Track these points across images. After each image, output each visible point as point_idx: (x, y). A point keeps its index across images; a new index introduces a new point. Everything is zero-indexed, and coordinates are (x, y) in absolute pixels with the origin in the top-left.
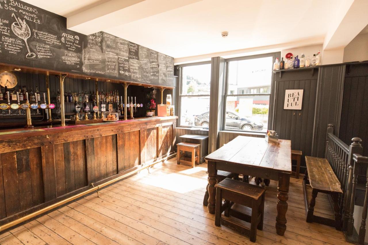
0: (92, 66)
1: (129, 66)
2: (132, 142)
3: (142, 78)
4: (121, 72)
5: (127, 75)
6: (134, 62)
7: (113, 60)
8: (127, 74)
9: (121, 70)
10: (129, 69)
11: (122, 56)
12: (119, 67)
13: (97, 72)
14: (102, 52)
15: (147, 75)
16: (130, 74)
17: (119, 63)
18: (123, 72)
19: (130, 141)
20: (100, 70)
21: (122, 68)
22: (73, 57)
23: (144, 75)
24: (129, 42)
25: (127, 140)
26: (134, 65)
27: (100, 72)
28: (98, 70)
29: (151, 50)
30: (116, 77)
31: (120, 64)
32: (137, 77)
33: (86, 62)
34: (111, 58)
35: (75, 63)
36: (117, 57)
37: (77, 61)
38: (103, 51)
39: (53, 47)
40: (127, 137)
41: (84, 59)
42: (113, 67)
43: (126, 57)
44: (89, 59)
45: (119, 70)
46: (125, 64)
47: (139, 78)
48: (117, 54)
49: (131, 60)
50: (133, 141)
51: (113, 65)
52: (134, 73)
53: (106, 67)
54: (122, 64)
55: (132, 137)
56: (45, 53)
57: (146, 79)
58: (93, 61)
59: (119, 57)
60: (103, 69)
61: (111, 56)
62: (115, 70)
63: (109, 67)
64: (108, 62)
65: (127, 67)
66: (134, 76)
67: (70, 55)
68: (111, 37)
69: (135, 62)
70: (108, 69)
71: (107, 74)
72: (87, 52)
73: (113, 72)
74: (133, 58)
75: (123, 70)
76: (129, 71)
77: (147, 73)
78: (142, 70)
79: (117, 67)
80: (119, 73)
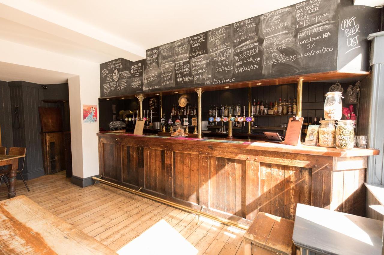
0: (150, 84)
1: (190, 69)
2: (186, 166)
3: (214, 77)
4: (178, 80)
5: (187, 81)
6: (198, 60)
7: (169, 70)
8: (187, 79)
9: (178, 78)
10: (190, 72)
11: (180, 60)
12: (176, 74)
13: (154, 88)
14: (158, 67)
15: (226, 69)
16: (192, 78)
17: (176, 70)
18: (181, 79)
19: (183, 164)
20: (156, 85)
21: (180, 75)
22: (137, 81)
23: (219, 72)
24: (190, 37)
25: (179, 162)
26: (199, 63)
27: (156, 87)
28: (155, 86)
29: (237, 23)
30: (173, 87)
31: (178, 70)
32: (204, 79)
33: (146, 82)
34: (167, 68)
35: (138, 86)
36: (173, 64)
37: (139, 83)
38: (159, 65)
39: (127, 79)
40: (179, 158)
41: (144, 80)
42: (169, 78)
43: (185, 59)
44: (147, 79)
45: (176, 78)
46: (184, 69)
47: (207, 80)
48: (174, 61)
49: (194, 60)
50: (189, 167)
51: (169, 75)
52: (198, 74)
53: (162, 80)
54: (180, 70)
55: (187, 161)
56: (124, 85)
57: (223, 77)
58: (151, 79)
59: (176, 63)
60: (159, 83)
61: (167, 67)
62: (171, 80)
63: (165, 79)
64: (164, 74)
65: (187, 71)
66: (198, 79)
67: (135, 80)
68: (167, 46)
69: (201, 59)
70: (164, 81)
71: (163, 87)
72: (146, 73)
73: (169, 83)
74: (198, 55)
75: (181, 77)
76: (190, 74)
77: (226, 66)
78: (214, 65)
79: (173, 76)
80: (176, 82)
